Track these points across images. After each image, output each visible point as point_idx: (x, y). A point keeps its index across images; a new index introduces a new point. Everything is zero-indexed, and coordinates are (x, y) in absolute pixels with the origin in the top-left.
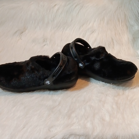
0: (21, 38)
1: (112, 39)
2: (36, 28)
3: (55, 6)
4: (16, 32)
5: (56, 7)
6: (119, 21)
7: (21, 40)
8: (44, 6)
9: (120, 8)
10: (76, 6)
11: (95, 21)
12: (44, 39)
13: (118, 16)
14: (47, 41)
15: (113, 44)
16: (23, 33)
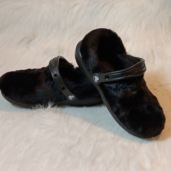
0: (28, 48)
1: (152, 52)
2: (49, 35)
3: (75, 5)
4: (22, 40)
5: (77, 8)
6: (162, 26)
7: (29, 50)
8: (60, 6)
9: (163, 8)
10: (103, 6)
11: (129, 26)
12: (60, 50)
13: (161, 20)
14: (63, 53)
15: (154, 58)
16: (32, 42)
